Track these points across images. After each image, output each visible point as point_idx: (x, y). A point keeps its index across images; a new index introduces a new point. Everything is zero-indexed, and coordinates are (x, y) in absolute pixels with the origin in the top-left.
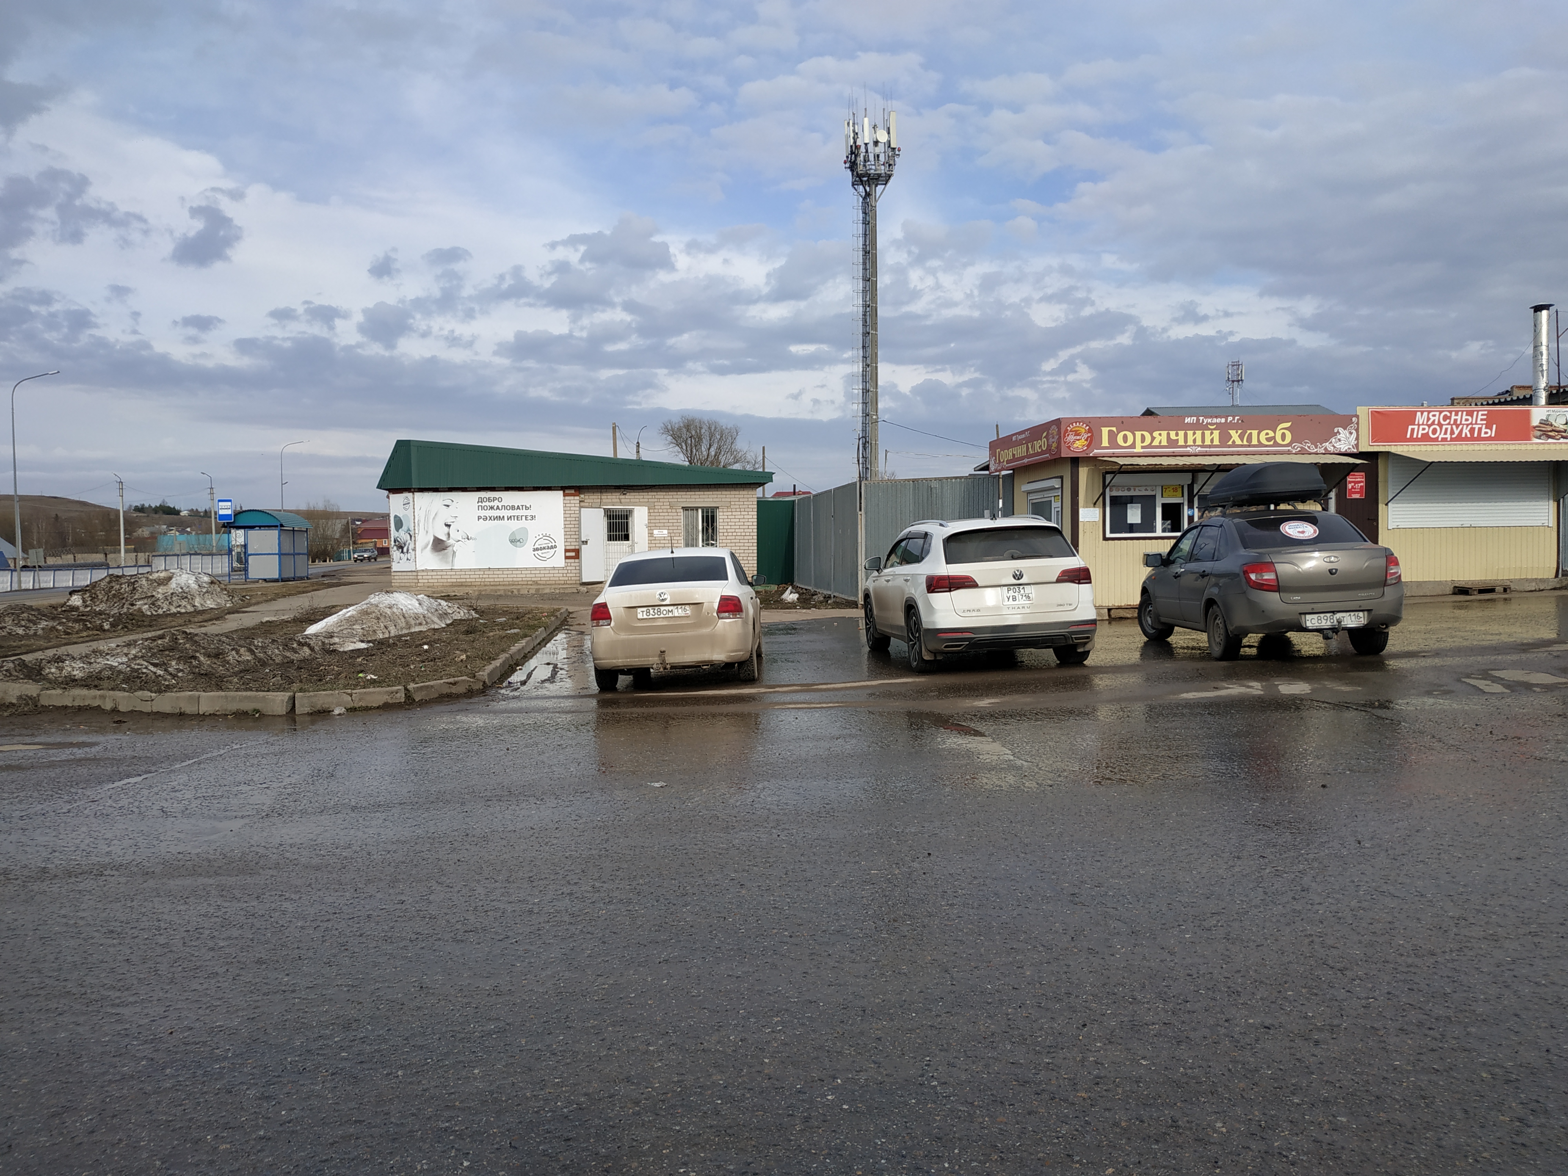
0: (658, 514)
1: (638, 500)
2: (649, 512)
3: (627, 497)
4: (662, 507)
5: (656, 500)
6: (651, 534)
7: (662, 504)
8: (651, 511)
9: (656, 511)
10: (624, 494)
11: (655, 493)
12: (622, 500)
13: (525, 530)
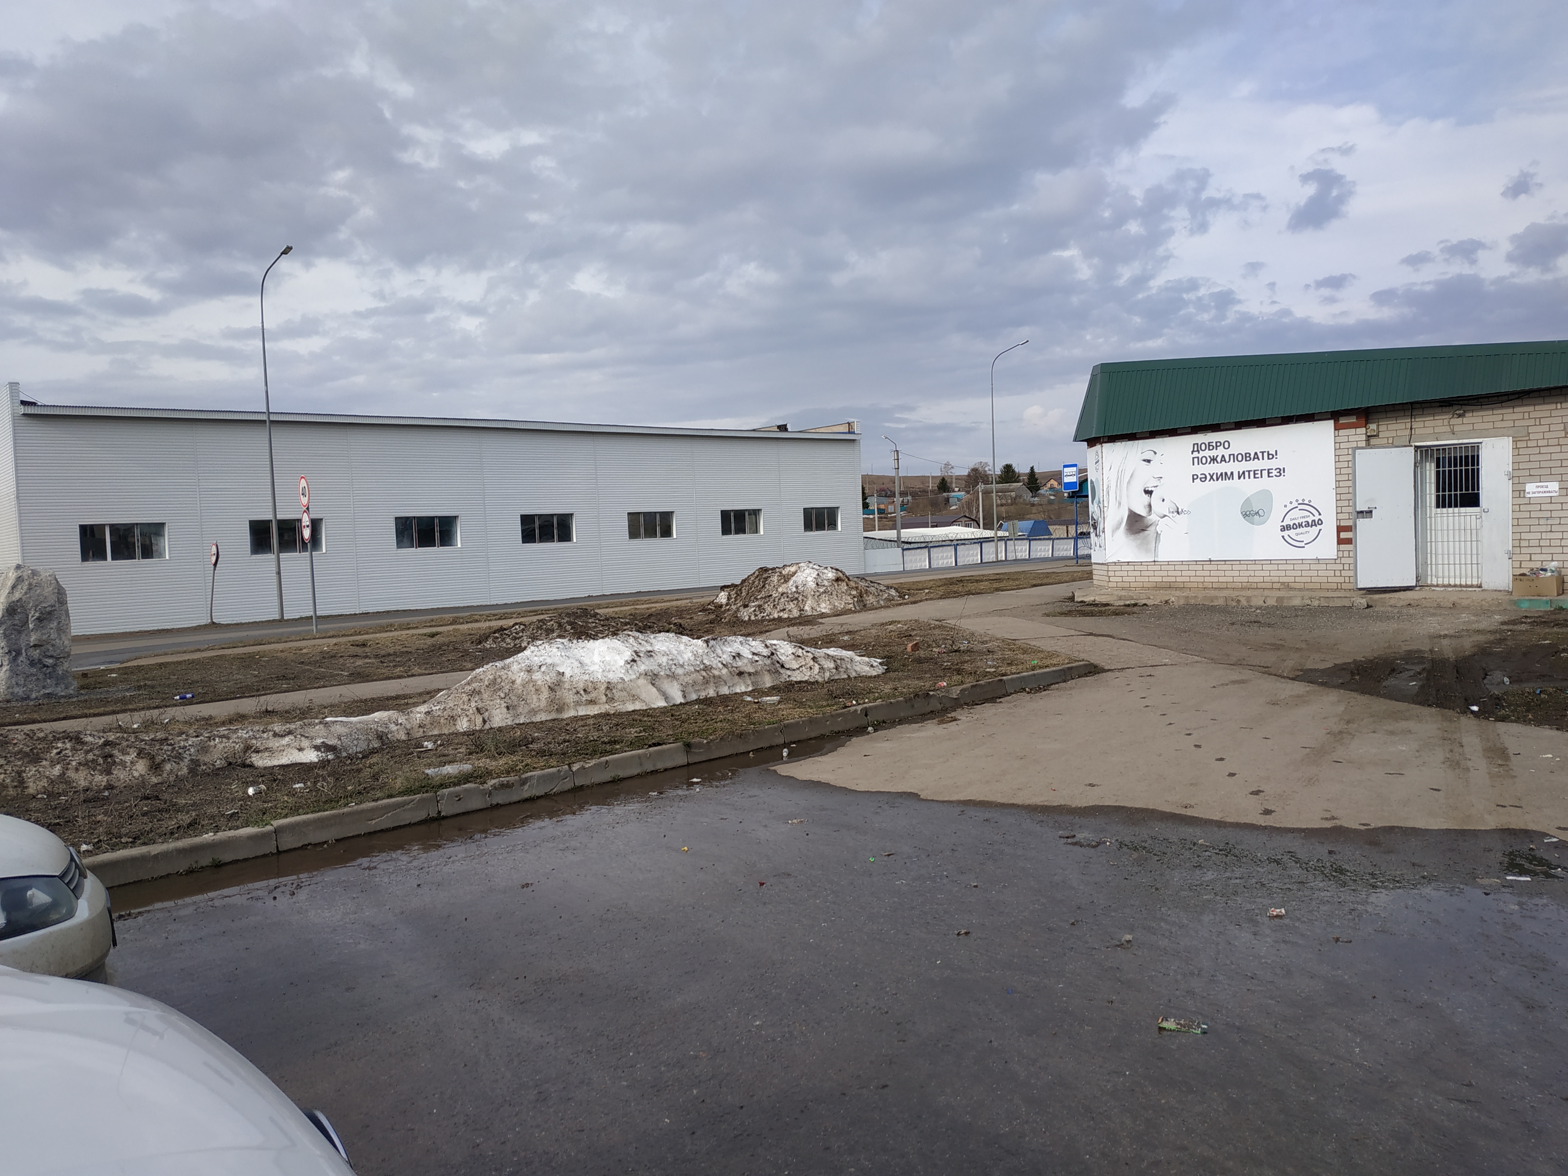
0: (1537, 450)
1: (1491, 425)
2: (1515, 448)
3: (1465, 420)
4: (1547, 435)
5: (1532, 422)
6: (1519, 492)
7: (1546, 428)
8: (1519, 445)
9: (1530, 444)
10: (1460, 416)
11: (1531, 408)
12: (1456, 429)
13: (1266, 495)
